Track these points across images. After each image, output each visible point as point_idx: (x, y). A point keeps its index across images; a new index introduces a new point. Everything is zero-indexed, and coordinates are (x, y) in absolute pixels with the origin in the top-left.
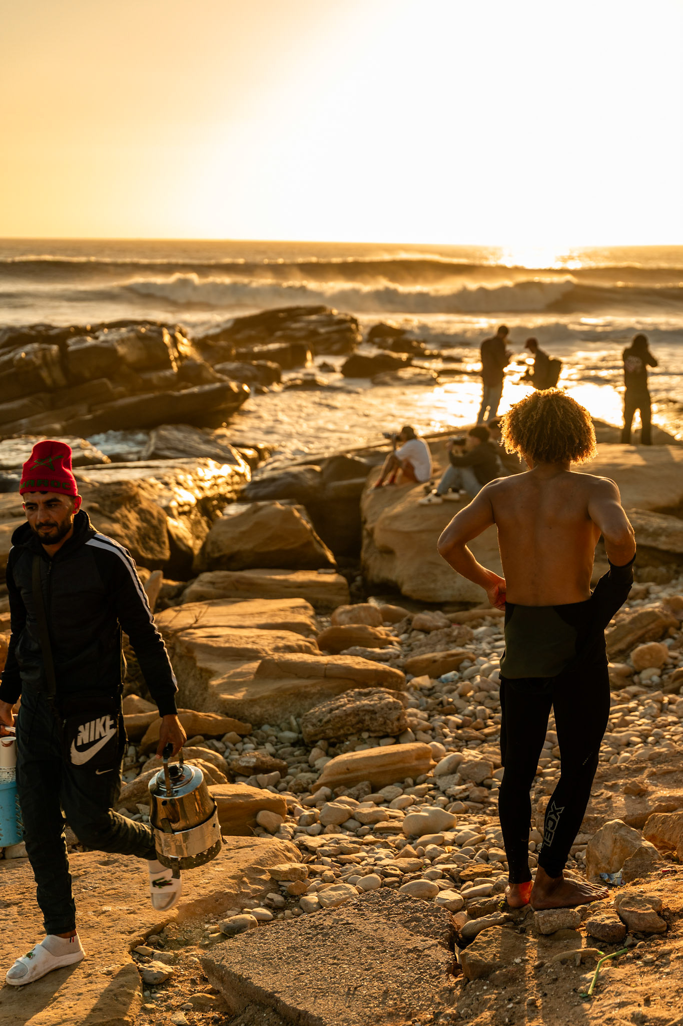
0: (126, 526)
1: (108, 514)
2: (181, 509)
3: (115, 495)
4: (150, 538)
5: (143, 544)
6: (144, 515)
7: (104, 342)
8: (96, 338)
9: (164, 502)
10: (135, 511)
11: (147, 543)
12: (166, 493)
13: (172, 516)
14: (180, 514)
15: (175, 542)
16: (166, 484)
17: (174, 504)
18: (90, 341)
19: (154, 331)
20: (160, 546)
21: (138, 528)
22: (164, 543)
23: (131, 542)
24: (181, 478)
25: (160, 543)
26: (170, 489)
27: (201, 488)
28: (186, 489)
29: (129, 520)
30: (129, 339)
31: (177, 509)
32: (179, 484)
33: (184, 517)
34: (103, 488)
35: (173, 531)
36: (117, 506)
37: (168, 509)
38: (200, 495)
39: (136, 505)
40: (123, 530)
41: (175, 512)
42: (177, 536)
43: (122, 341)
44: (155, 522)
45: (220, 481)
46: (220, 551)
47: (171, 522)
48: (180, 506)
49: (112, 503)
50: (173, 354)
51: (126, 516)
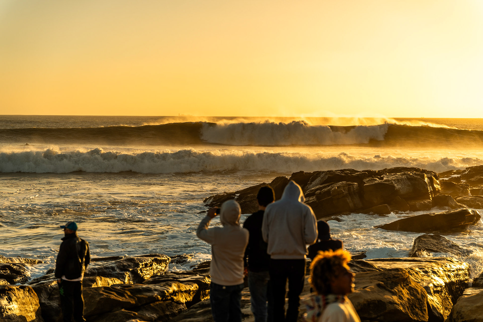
0: (401, 298)
1: (390, 289)
2: (435, 289)
3: (394, 277)
4: (416, 307)
5: (411, 310)
6: (412, 291)
7: (386, 181)
8: (382, 178)
9: (425, 284)
10: (406, 288)
11: (414, 310)
12: (425, 278)
13: (430, 293)
14: (435, 292)
15: (432, 310)
16: (426, 272)
17: (431, 285)
18: (378, 180)
19: (418, 175)
20: (423, 313)
21: (408, 299)
22: (425, 310)
23: (404, 308)
24: (436, 269)
25: (422, 310)
26: (429, 276)
27: (449, 276)
28: (439, 276)
29: (403, 294)
30: (402, 179)
31: (433, 289)
32: (434, 272)
33: (437, 295)
34: (386, 272)
35: (430, 303)
36: (396, 284)
37: (427, 288)
38: (448, 281)
39: (408, 285)
40: (399, 300)
41: (432, 291)
42: (433, 306)
43: (398, 181)
44: (419, 296)
45: (460, 272)
47: (429, 297)
48: (435, 286)
49: (392, 282)
50: (430, 189)
51: (401, 291)
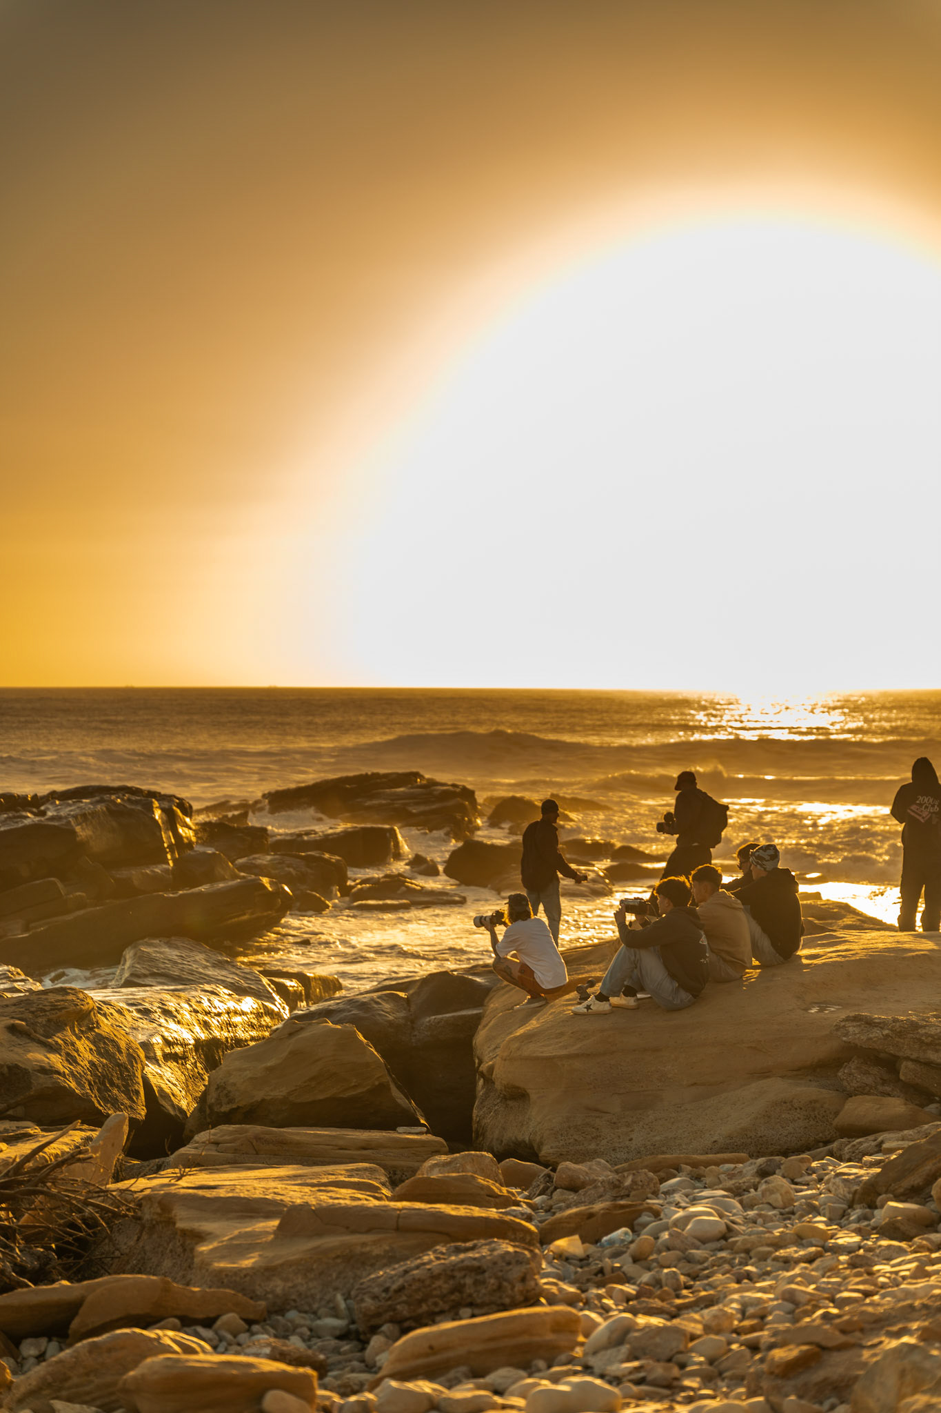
0: (71, 1059)
1: (43, 1039)
2: (167, 1050)
3: (54, 1008)
4: (112, 1084)
5: (99, 1090)
6: (103, 1045)
7: (52, 818)
8: (43, 813)
9: (142, 1037)
10: (88, 1038)
11: (108, 1090)
12: (144, 1024)
13: (154, 1060)
14: (168, 1057)
15: (154, 1098)
16: (146, 1012)
17: (157, 1040)
18: (31, 818)
19: (136, 802)
20: (131, 1099)
21: (91, 1063)
22: (137, 1093)
23: (79, 1084)
24: (172, 1005)
25: (130, 1093)
26: (152, 1021)
27: (206, 1025)
28: (179, 1022)
29: (77, 1051)
30: (94, 814)
31: (163, 1050)
32: (167, 1013)
33: (173, 1064)
34: (34, 997)
35: (154, 1081)
36: (59, 1026)
37: (147, 1046)
38: (203, 1036)
39: (91, 1029)
40: (66, 1064)
41: (159, 1054)
42: (161, 1090)
43: (84, 818)
44: (123, 1058)
45: (237, 1019)
46: (230, 1101)
47: (151, 1069)
48: (168, 1043)
49: (49, 1021)
50: (167, 838)
51: (73, 1044)
